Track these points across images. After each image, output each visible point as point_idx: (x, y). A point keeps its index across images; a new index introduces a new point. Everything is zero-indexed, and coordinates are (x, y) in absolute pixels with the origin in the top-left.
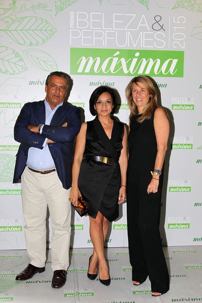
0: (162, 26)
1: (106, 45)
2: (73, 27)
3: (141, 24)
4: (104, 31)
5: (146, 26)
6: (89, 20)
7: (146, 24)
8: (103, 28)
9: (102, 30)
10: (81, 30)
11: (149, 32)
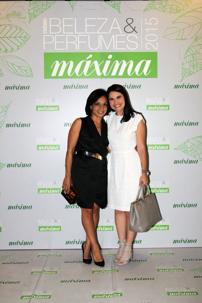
0: (134, 28)
1: (79, 49)
2: (46, 33)
3: (112, 27)
4: (77, 35)
5: (119, 29)
6: (61, 25)
7: (118, 27)
8: (76, 33)
9: (74, 34)
10: (54, 35)
11: (121, 34)
